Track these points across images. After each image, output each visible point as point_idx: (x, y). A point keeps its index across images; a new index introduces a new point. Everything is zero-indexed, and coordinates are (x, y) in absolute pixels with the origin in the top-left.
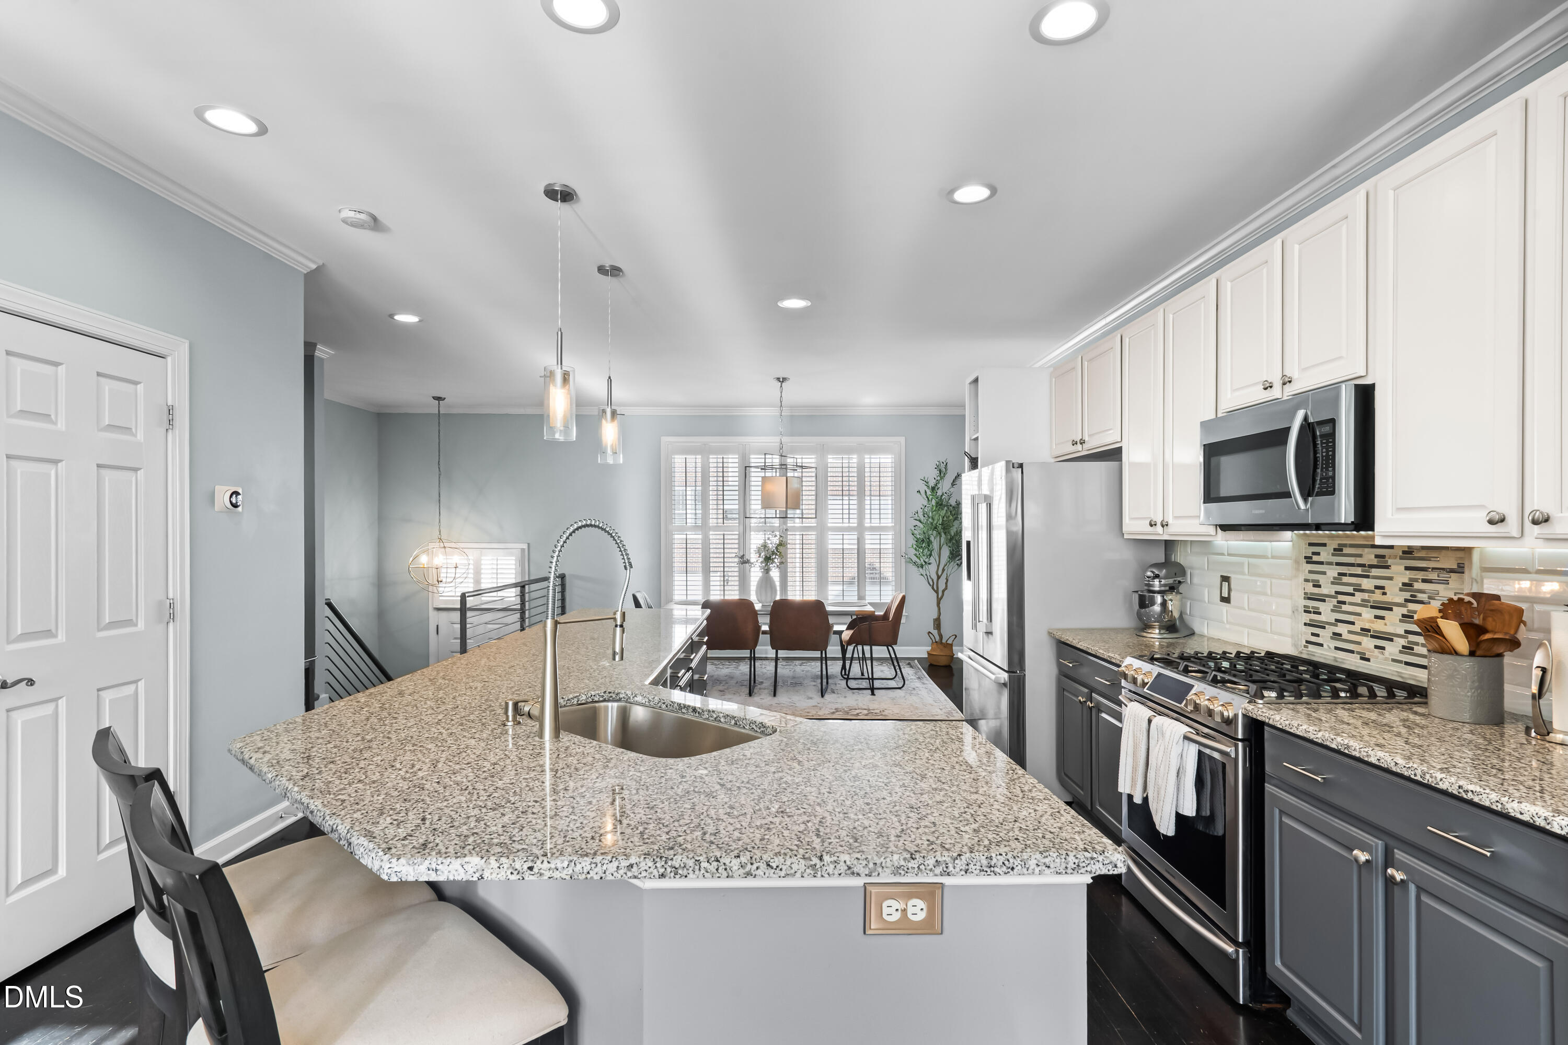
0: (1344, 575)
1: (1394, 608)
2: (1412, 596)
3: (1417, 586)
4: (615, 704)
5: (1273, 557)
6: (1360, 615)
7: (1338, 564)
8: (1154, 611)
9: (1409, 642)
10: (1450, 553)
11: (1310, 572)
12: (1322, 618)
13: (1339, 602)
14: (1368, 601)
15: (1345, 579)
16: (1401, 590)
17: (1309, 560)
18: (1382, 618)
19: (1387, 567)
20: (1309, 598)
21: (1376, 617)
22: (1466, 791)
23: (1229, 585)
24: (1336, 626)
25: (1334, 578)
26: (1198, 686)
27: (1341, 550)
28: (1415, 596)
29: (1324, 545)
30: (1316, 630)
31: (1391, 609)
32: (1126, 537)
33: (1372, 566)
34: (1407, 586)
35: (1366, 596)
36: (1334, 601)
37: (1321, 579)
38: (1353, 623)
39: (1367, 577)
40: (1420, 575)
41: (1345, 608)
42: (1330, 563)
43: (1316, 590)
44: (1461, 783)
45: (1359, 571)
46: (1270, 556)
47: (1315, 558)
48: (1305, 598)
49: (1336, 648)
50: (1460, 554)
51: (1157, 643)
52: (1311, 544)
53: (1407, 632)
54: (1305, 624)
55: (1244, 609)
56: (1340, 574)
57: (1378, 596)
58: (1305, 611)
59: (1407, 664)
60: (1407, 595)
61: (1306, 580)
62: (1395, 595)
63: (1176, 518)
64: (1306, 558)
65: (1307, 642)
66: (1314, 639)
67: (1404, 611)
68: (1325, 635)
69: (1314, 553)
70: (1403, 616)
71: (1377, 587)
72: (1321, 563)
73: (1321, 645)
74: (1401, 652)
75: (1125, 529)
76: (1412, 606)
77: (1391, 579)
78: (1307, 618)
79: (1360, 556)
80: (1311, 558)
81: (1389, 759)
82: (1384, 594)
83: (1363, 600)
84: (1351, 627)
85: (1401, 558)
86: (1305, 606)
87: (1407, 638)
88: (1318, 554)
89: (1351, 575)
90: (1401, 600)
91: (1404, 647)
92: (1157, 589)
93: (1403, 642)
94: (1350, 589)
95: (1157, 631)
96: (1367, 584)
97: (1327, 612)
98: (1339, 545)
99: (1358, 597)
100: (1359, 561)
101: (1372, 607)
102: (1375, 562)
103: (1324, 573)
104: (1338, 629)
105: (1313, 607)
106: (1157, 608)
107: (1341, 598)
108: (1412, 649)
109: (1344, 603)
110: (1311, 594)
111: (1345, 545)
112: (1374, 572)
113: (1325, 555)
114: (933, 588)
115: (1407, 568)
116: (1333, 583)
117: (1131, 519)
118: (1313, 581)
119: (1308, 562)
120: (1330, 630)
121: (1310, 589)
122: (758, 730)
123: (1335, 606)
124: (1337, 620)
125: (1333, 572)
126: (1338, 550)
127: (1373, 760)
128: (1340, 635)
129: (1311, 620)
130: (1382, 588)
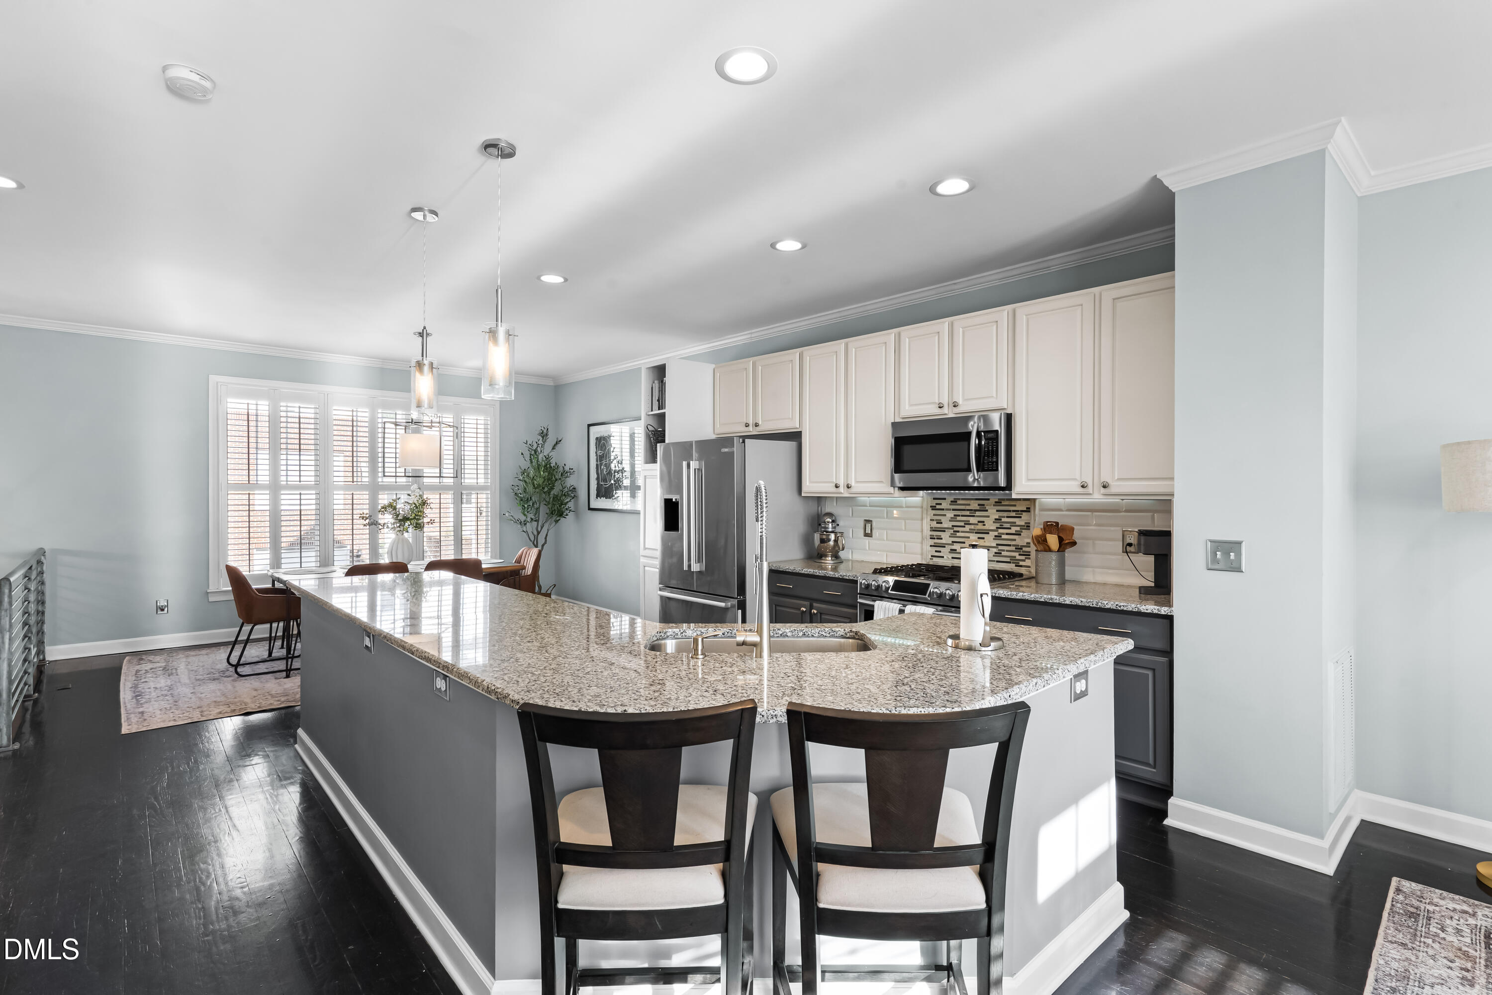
0: (959, 516)
1: (990, 532)
2: (1001, 525)
3: (1004, 520)
4: (674, 641)
5: (907, 507)
6: (969, 538)
7: (953, 510)
8: (829, 545)
9: (999, 550)
10: (1022, 502)
11: (934, 515)
12: (943, 541)
13: (954, 531)
14: (975, 530)
15: (959, 518)
16: (994, 522)
17: (933, 508)
18: (983, 538)
19: (987, 511)
20: (933, 530)
21: (979, 538)
22: (1120, 606)
23: (871, 526)
24: (953, 545)
25: (951, 518)
26: (933, 584)
27: (956, 502)
28: (1002, 525)
29: (945, 499)
30: (938, 549)
31: (988, 533)
32: (803, 495)
33: (976, 510)
34: (997, 520)
35: (972, 527)
36: (952, 531)
37: (942, 519)
38: (964, 543)
39: (974, 516)
40: (1005, 514)
41: (958, 534)
42: (950, 510)
43: (939, 525)
44: (1117, 603)
45: (968, 513)
46: (904, 506)
47: (938, 507)
48: (931, 531)
49: (953, 558)
50: (1028, 502)
51: (830, 567)
52: (934, 499)
53: (997, 545)
54: (931, 546)
55: (884, 540)
56: (955, 515)
57: (980, 526)
58: (931, 538)
59: (998, 562)
60: (998, 525)
61: (931, 520)
62: (990, 525)
63: (857, 482)
64: (931, 507)
65: (932, 556)
66: (937, 554)
67: (996, 533)
68: (945, 552)
69: (937, 504)
70: (996, 536)
71: (979, 522)
72: (943, 509)
73: (943, 557)
74: (994, 556)
75: (804, 489)
76: (1001, 531)
77: (988, 517)
78: (932, 542)
79: (969, 505)
80: (935, 507)
81: (1077, 600)
82: (984, 525)
83: (970, 529)
84: (963, 545)
85: (994, 505)
86: (931, 535)
87: (998, 548)
88: (941, 504)
89: (962, 516)
90: (994, 528)
91: (996, 553)
92: (830, 530)
93: (995, 550)
94: (962, 524)
95: (830, 558)
96: (972, 520)
97: (946, 538)
98: (954, 499)
99: (967, 528)
100: (968, 507)
101: (976, 533)
102: (978, 508)
103: (945, 515)
104: (953, 547)
105: (936, 536)
106: (832, 543)
107: (956, 529)
108: (1001, 553)
109: (958, 532)
110: (935, 528)
111: (959, 499)
112: (978, 513)
113: (945, 505)
114: (533, 543)
115: (997, 511)
116: (950, 521)
117: (810, 482)
118: (936, 520)
119: (932, 509)
120: (948, 548)
121: (934, 524)
122: (828, 635)
123: (951, 534)
124: (953, 542)
125: (950, 514)
126: (954, 502)
127: (1068, 602)
128: (956, 550)
129: (934, 543)
130: (983, 522)
